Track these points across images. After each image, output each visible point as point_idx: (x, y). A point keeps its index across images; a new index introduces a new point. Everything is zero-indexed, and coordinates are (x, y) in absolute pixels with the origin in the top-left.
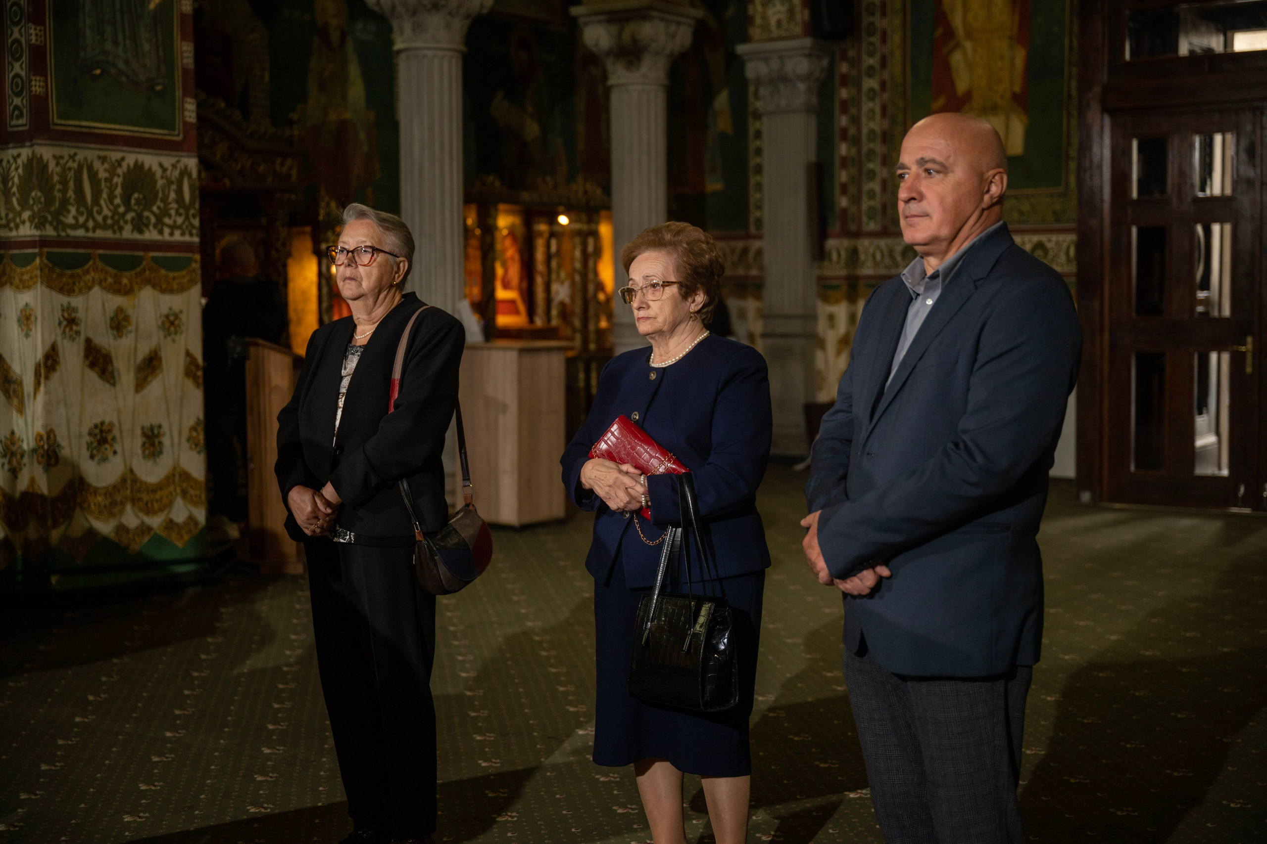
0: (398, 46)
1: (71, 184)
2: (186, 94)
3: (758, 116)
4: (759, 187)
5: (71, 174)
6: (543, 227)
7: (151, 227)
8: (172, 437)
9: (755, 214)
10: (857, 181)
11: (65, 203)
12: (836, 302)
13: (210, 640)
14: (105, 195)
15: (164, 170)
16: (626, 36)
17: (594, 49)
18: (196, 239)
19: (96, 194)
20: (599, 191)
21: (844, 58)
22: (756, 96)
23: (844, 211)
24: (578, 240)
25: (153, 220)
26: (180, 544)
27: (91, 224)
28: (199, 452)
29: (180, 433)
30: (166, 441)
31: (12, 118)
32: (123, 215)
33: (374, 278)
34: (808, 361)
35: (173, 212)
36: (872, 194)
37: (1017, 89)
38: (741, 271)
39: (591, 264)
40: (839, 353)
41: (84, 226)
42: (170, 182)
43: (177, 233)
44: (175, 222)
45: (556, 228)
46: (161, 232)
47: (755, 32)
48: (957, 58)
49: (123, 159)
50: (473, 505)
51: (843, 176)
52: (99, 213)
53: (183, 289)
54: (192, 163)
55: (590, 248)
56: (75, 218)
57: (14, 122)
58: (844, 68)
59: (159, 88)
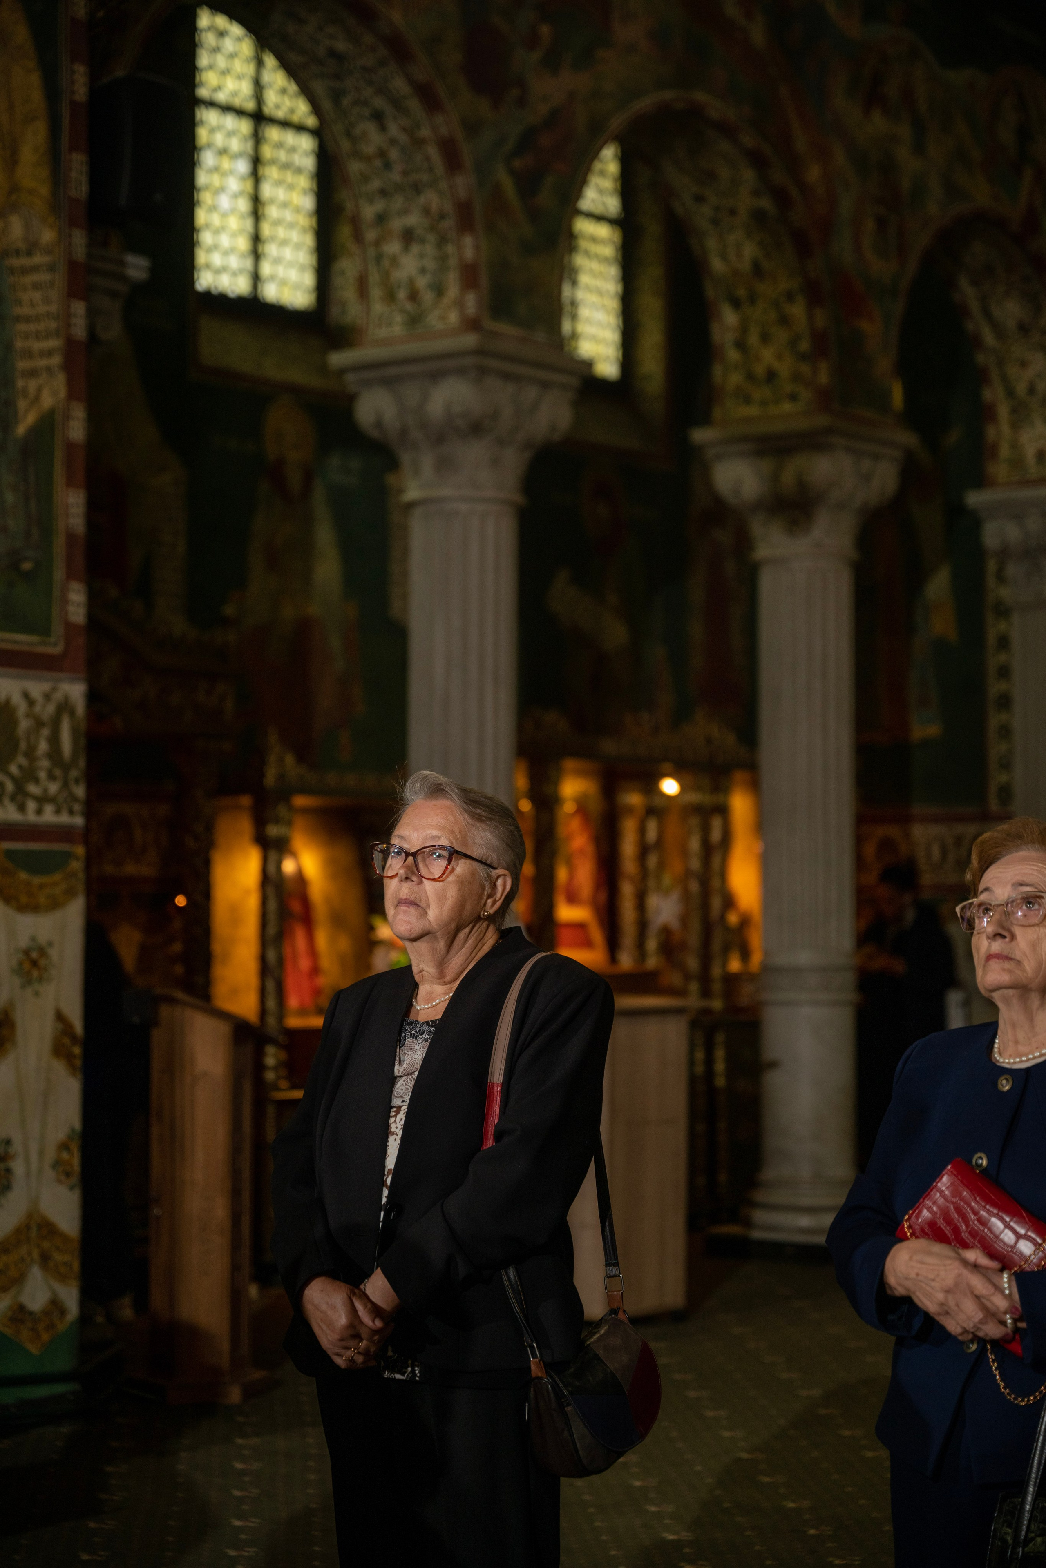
0: (412, 493)
2: (71, 575)
3: (1003, 611)
4: (1005, 732)
6: (634, 799)
7: (6, 801)
8: (27, 1161)
9: (996, 779)
13: (92, 1525)
15: (31, 702)
16: (788, 478)
17: (732, 501)
18: (79, 821)
20: (730, 739)
22: (1001, 578)
24: (694, 821)
25: (10, 786)
26: (34, 1349)
28: (72, 1188)
29: (41, 1154)
30: (18, 1167)
33: (449, 903)
35: (42, 775)
39: (716, 861)
42: (39, 724)
43: (49, 809)
44: (45, 791)
45: (657, 802)
46: (22, 808)
47: (999, 470)
50: (624, 1311)
53: (55, 905)
54: (74, 690)
55: (716, 835)
59: (27, 566)
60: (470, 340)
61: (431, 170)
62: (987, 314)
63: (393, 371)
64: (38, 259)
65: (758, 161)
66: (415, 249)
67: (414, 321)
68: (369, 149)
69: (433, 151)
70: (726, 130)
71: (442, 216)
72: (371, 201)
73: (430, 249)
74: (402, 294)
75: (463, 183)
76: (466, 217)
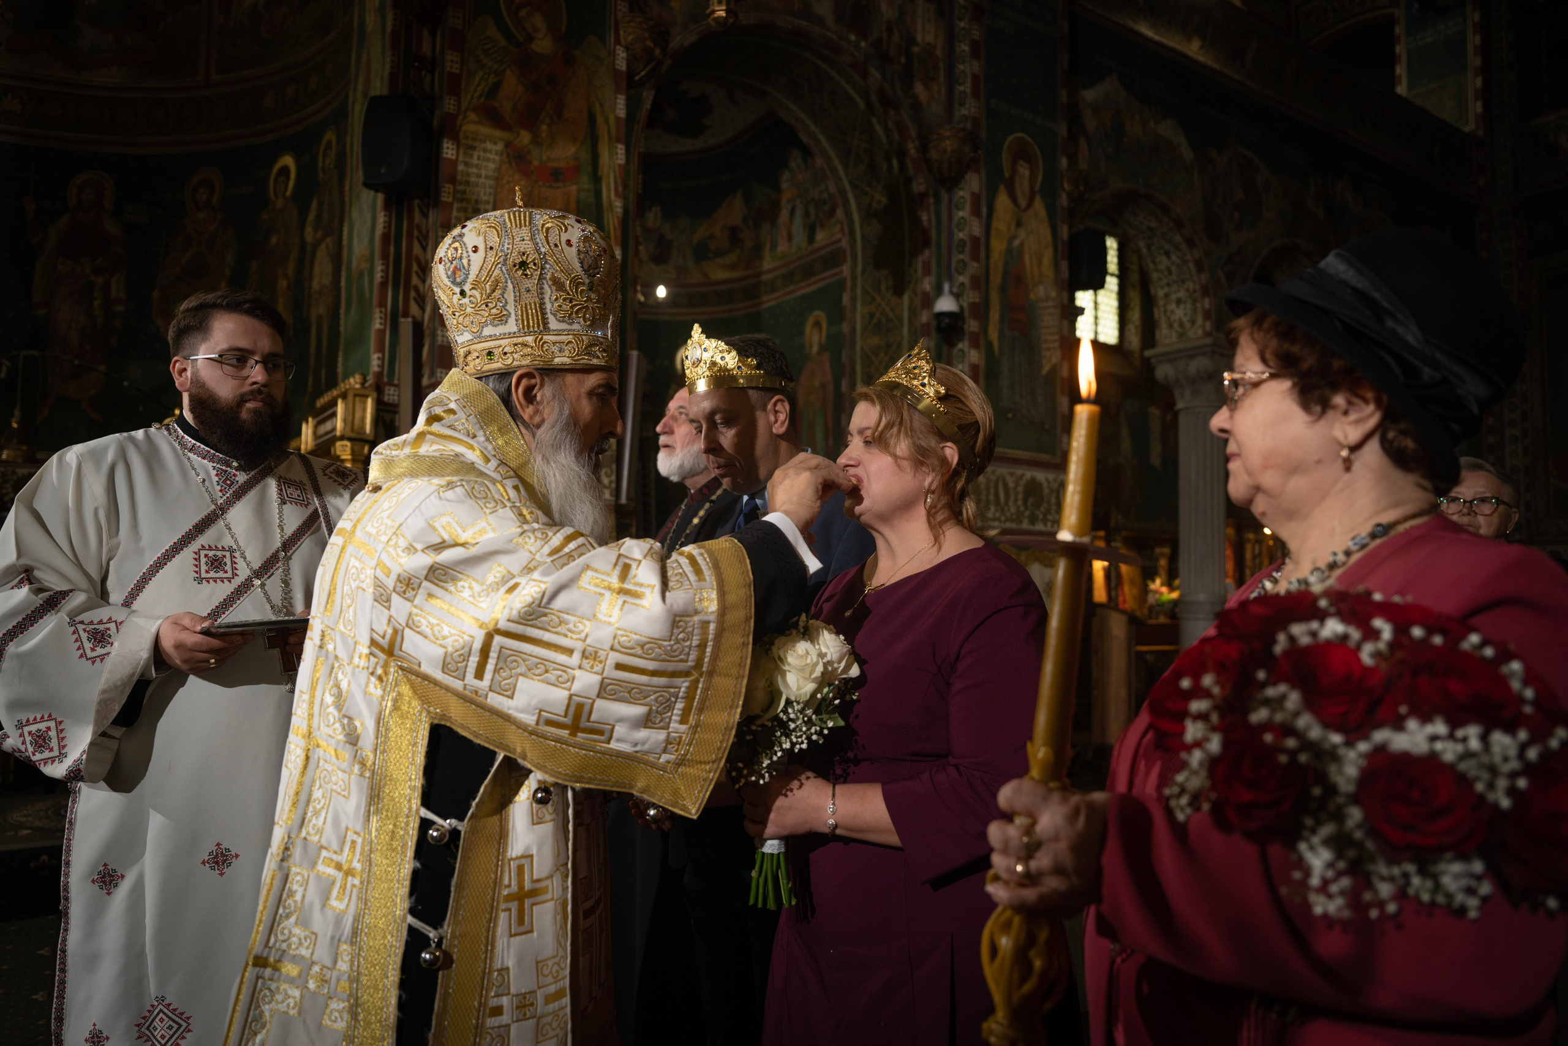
0: (1181, 406)
1: (992, 491)
5: (992, 484)
6: (1251, 536)
11: (988, 503)
14: (1012, 499)
15: (1048, 482)
19: (1007, 497)
25: (1041, 516)
27: (1003, 518)
32: (1023, 513)
41: (999, 519)
42: (1052, 491)
46: (1046, 525)
49: (1023, 475)
52: (1009, 510)
56: (994, 514)
59: (1046, 427)
60: (1209, 341)
61: (1190, 273)
63: (1172, 356)
64: (1051, 303)
66: (1182, 306)
67: (1181, 335)
68: (1162, 267)
69: (1191, 265)
72: (1162, 288)
73: (1189, 306)
74: (1176, 325)
75: (1204, 277)
76: (1205, 291)
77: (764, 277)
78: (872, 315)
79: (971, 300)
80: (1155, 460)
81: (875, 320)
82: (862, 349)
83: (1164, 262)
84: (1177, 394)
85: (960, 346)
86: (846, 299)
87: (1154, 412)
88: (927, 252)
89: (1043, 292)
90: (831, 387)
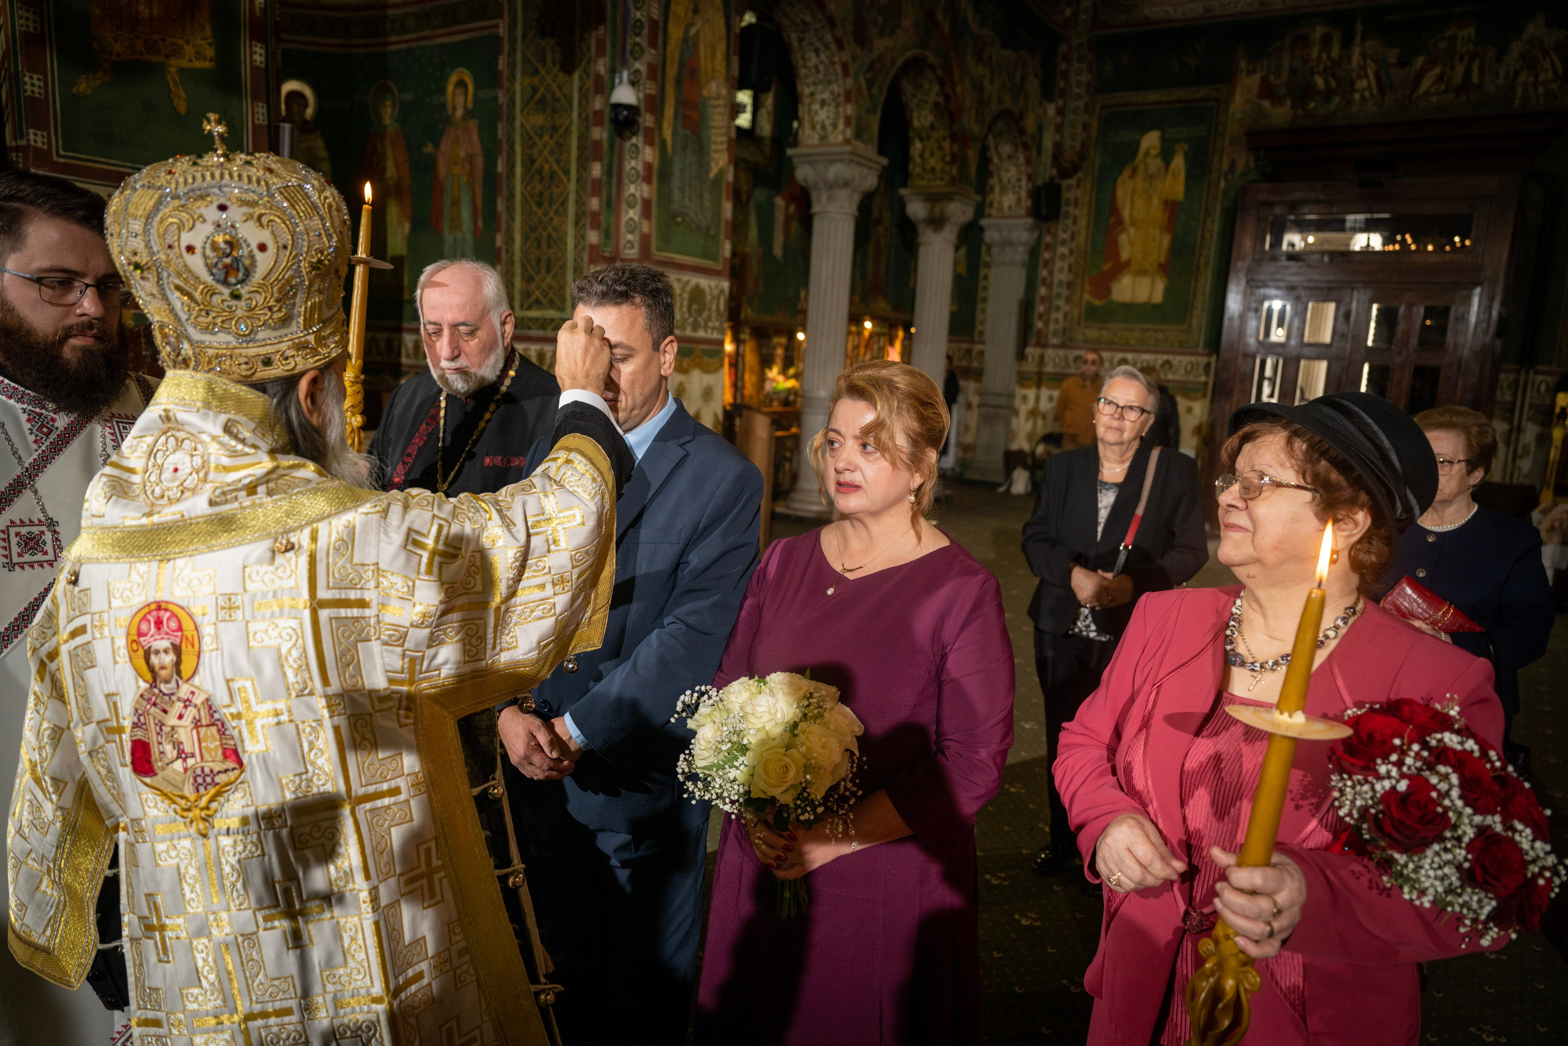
2: (726, 237)
4: (983, 311)
9: (979, 328)
10: (1048, 311)
12: (1029, 387)
15: (711, 289)
16: (937, 211)
17: (913, 218)
21: (1049, 232)
22: (989, 253)
23: (1039, 331)
24: (876, 339)
25: (703, 323)
31: (625, 248)
32: (686, 320)
34: (1007, 422)
35: (714, 318)
36: (1057, 321)
37: (1162, 260)
38: (964, 363)
40: (1027, 419)
42: (713, 298)
43: (715, 333)
44: (714, 325)
47: (994, 212)
48: (1123, 238)
49: (690, 281)
51: (1041, 308)
53: (719, 371)
54: (726, 285)
55: (881, 344)
57: (627, 251)
58: (1048, 239)
59: (712, 233)
60: (847, 148)
61: (836, 75)
62: (996, 149)
63: (812, 158)
64: (721, 102)
65: (941, 82)
66: (826, 108)
67: (823, 138)
68: (811, 64)
69: (838, 68)
70: (933, 68)
71: (839, 95)
72: (808, 86)
73: (832, 109)
74: (818, 127)
75: (849, 82)
76: (848, 97)
77: (390, 12)
78: (535, 90)
79: (648, 91)
80: (778, 251)
81: (538, 95)
82: (522, 126)
83: (813, 59)
84: (814, 196)
85: (634, 140)
86: (502, 63)
87: (780, 202)
88: (602, 28)
89: (714, 88)
90: (480, 161)
